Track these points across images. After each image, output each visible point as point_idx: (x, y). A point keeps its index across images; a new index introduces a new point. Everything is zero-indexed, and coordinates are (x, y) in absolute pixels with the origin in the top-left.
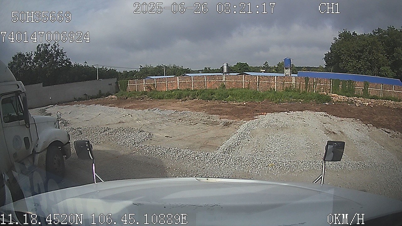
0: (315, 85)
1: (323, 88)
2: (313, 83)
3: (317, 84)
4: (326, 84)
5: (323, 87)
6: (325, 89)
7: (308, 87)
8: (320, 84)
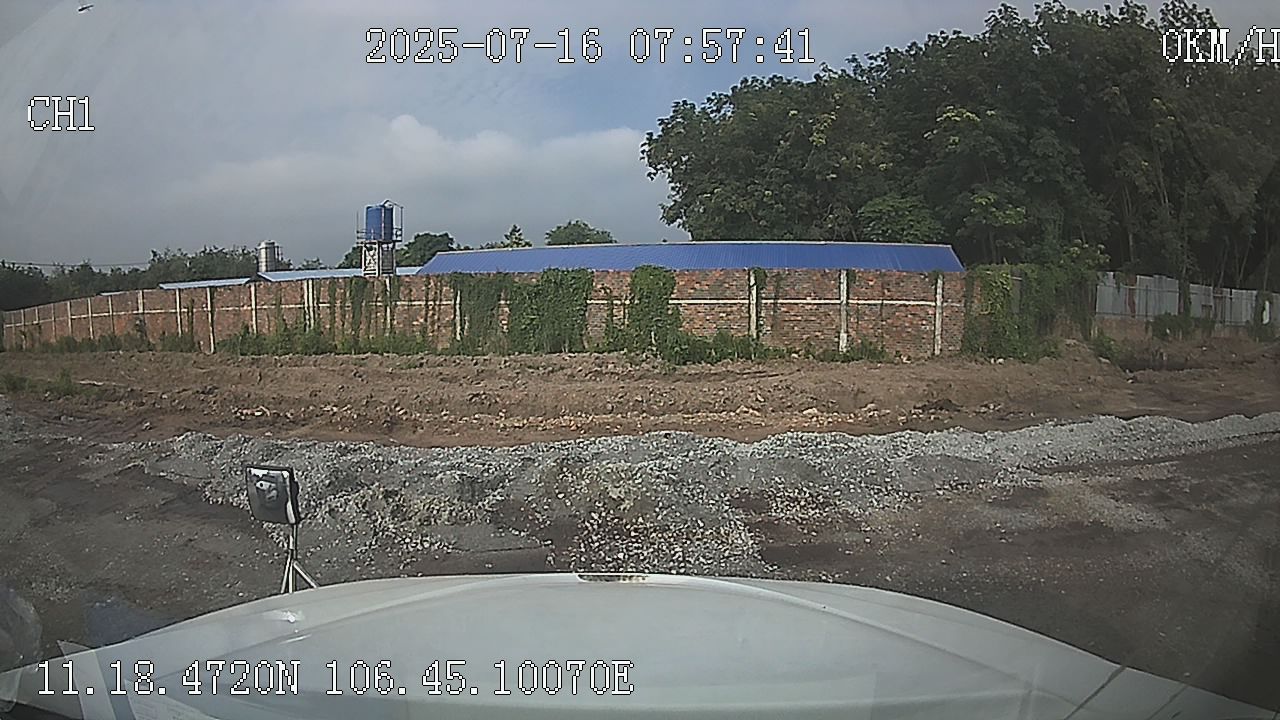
0: (388, 310)
1: (422, 320)
2: (379, 299)
3: (398, 303)
4: (434, 301)
5: (423, 312)
6: (433, 324)
7: (363, 319)
8: (411, 301)
